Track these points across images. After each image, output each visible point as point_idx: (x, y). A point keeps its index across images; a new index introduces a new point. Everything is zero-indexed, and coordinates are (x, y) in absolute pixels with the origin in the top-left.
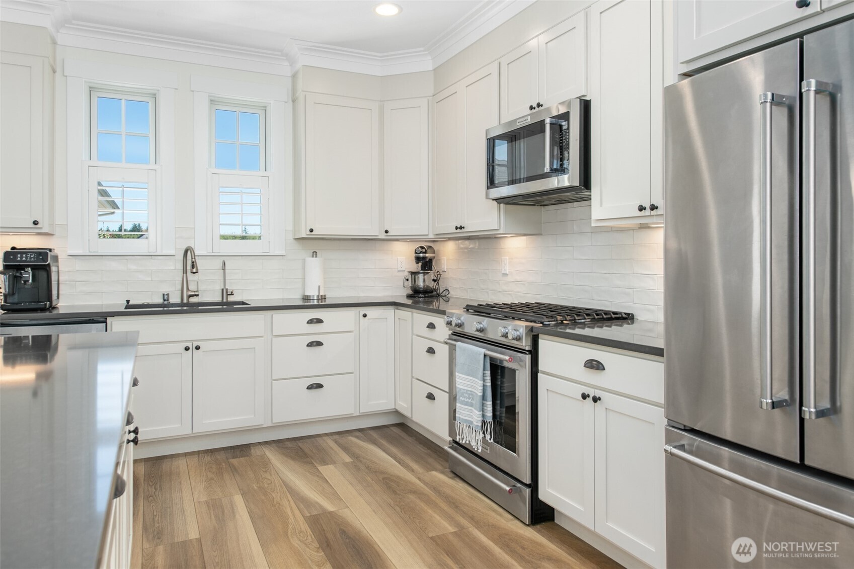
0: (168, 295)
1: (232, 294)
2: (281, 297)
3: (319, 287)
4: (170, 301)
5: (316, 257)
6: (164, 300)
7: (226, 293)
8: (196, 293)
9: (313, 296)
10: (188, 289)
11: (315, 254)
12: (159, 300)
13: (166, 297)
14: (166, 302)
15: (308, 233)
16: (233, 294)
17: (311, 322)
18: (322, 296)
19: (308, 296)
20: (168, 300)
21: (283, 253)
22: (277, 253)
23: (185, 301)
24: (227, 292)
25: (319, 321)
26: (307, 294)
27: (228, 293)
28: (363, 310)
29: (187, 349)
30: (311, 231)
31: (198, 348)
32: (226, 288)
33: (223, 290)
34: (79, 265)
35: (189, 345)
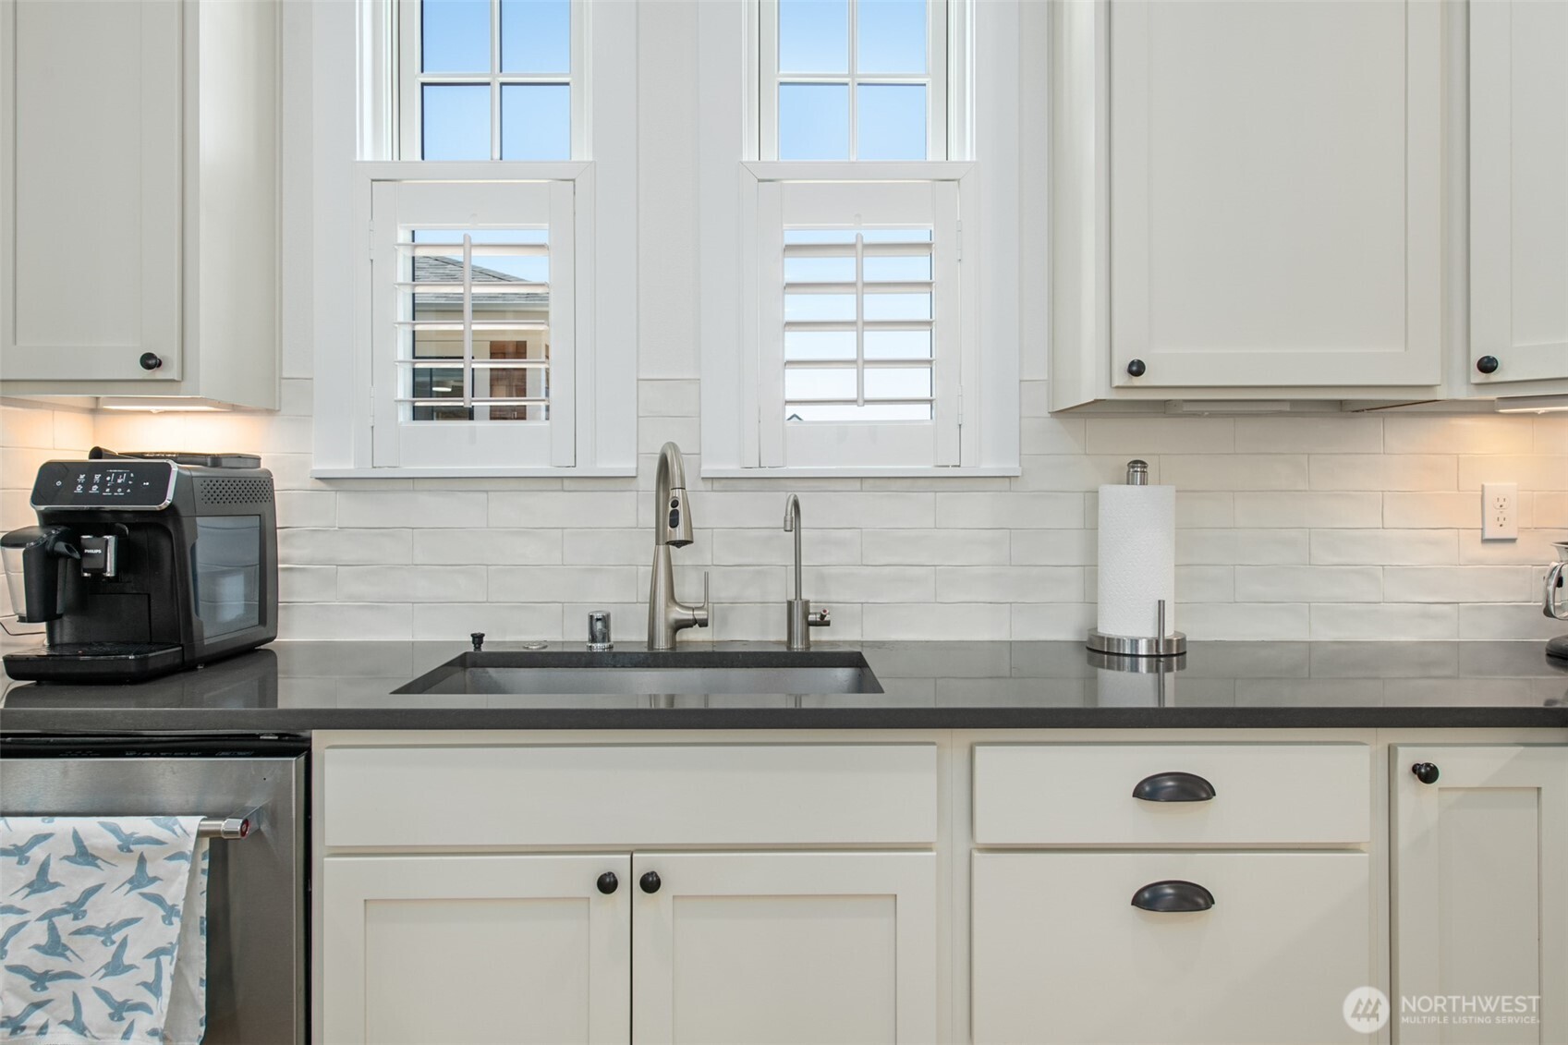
0: (605, 620)
1: (823, 622)
2: (1003, 636)
3: (1161, 604)
4: (613, 637)
5: (1143, 482)
6: (593, 639)
7: (803, 616)
8: (700, 615)
9: (1135, 642)
10: (671, 597)
11: (1137, 470)
12: (576, 635)
13: (599, 625)
14: (598, 647)
15: (1121, 378)
16: (828, 624)
17: (1149, 790)
18: (1169, 642)
19: (1109, 640)
20: (605, 637)
21: (1011, 467)
22: (989, 467)
23: (662, 644)
24: (806, 613)
25: (1192, 789)
26: (1108, 628)
27: (811, 618)
28: (1416, 746)
29: (607, 884)
30: (1137, 369)
31: (651, 884)
32: (805, 597)
33: (790, 604)
34: (343, 509)
35: (618, 864)
